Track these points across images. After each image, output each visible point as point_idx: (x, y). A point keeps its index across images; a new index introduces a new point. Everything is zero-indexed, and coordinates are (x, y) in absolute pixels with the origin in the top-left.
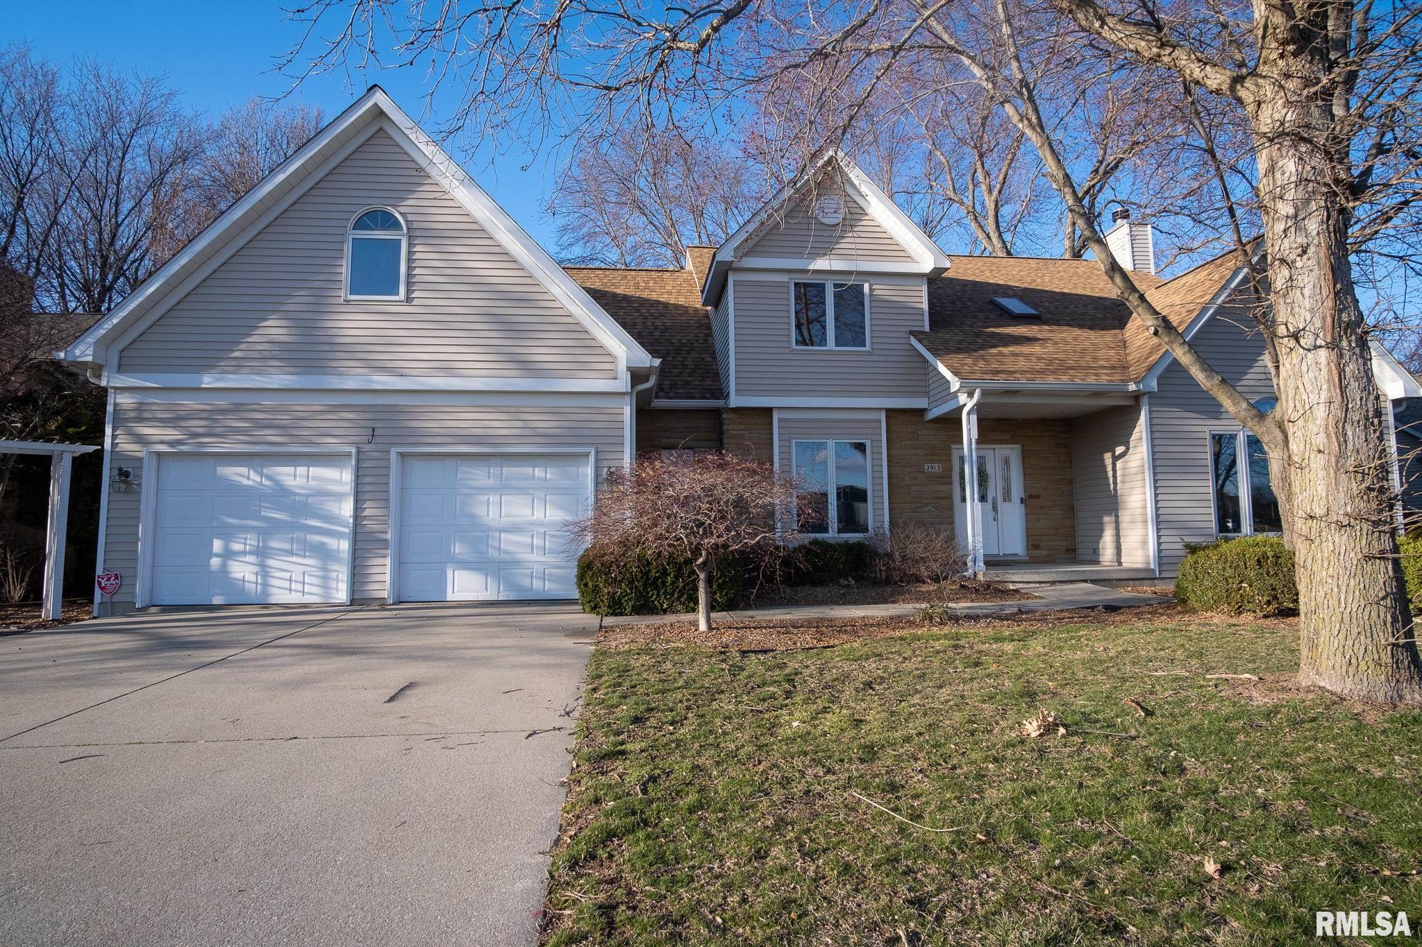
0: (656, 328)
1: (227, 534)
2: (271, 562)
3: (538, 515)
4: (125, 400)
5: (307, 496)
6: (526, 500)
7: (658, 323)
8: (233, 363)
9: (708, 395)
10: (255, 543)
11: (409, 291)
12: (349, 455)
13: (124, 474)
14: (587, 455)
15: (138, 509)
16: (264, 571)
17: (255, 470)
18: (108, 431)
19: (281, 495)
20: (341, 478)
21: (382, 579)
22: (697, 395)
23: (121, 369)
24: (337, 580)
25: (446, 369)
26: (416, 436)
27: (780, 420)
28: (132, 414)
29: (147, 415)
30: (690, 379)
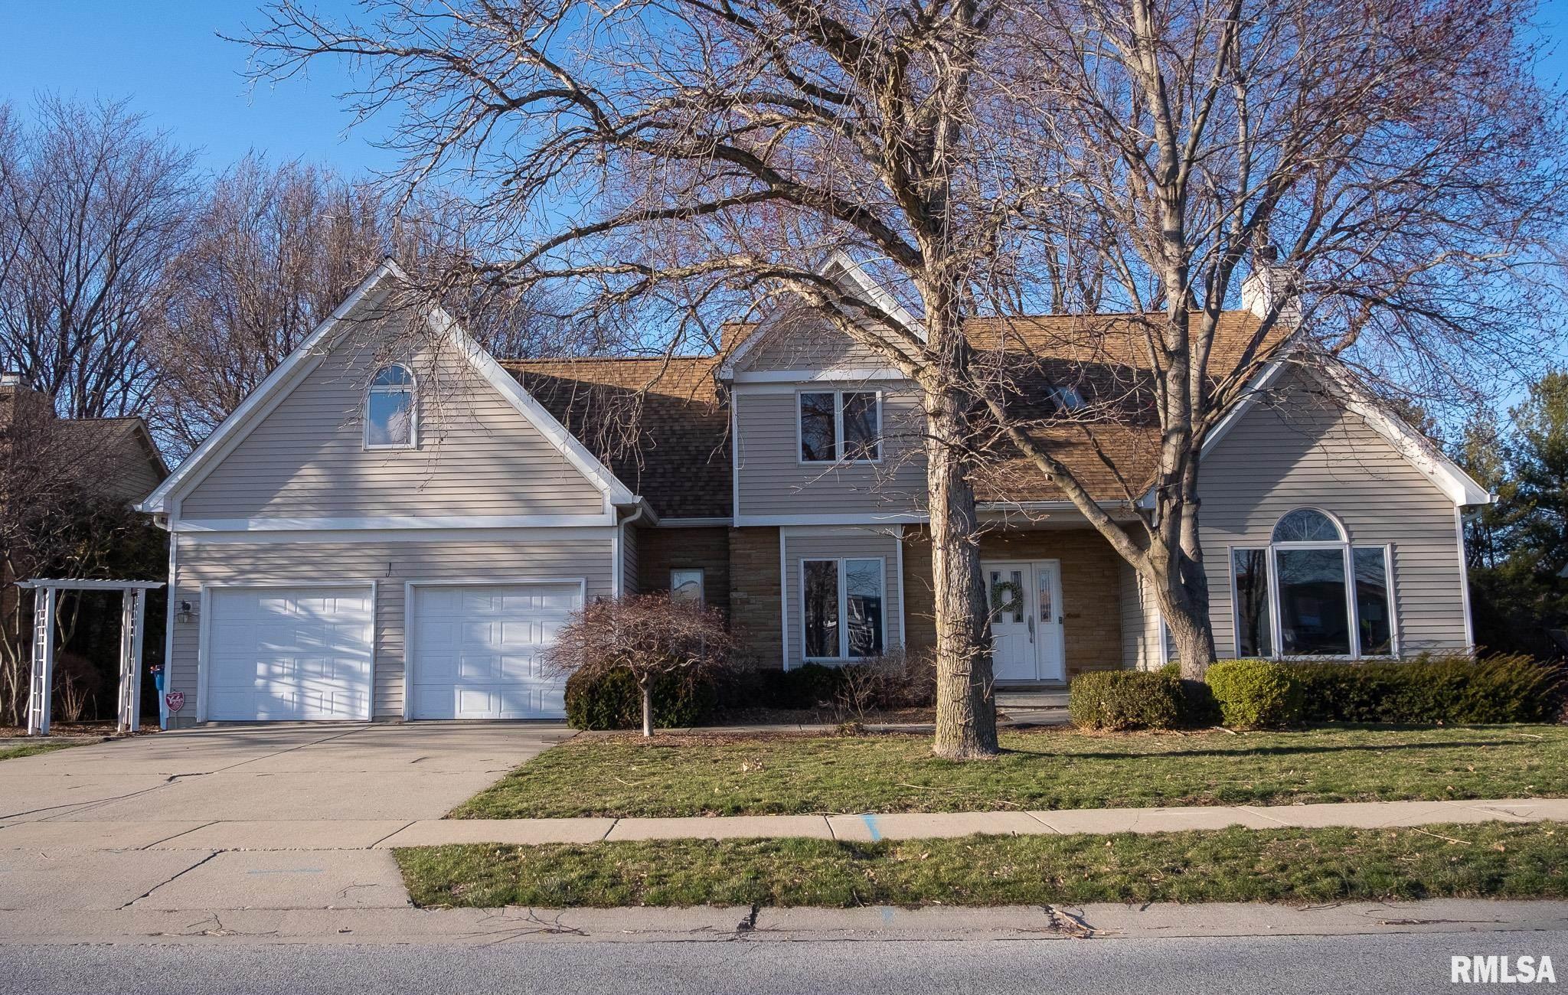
0: (673, 432)
1: (270, 658)
2: (307, 683)
3: (536, 640)
4: (187, 542)
5: (334, 624)
6: (525, 627)
7: (677, 427)
8: (274, 508)
9: (717, 512)
10: (292, 666)
11: (419, 439)
12: (370, 587)
13: (186, 607)
14: (579, 584)
15: (198, 637)
16: (301, 691)
17: (291, 601)
18: (172, 568)
19: (314, 622)
20: (364, 607)
21: (399, 699)
22: (707, 512)
23: (183, 516)
24: (360, 699)
25: (454, 509)
26: (430, 570)
27: (787, 539)
28: (193, 554)
29: (205, 555)
30: (701, 493)
